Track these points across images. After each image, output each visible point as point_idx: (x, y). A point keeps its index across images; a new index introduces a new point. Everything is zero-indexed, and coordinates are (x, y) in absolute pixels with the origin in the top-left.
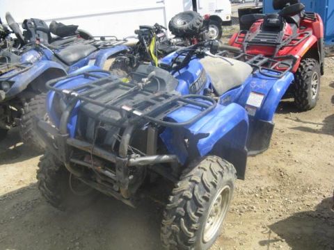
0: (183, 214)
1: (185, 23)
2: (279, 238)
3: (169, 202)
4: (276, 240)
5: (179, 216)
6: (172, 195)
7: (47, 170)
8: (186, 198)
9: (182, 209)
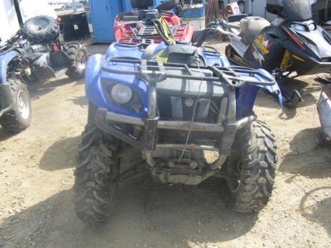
0: (267, 166)
1: (40, 29)
2: (293, 175)
3: (249, 161)
4: (293, 177)
5: (263, 169)
6: (249, 153)
7: (96, 175)
8: (263, 152)
9: (264, 162)
